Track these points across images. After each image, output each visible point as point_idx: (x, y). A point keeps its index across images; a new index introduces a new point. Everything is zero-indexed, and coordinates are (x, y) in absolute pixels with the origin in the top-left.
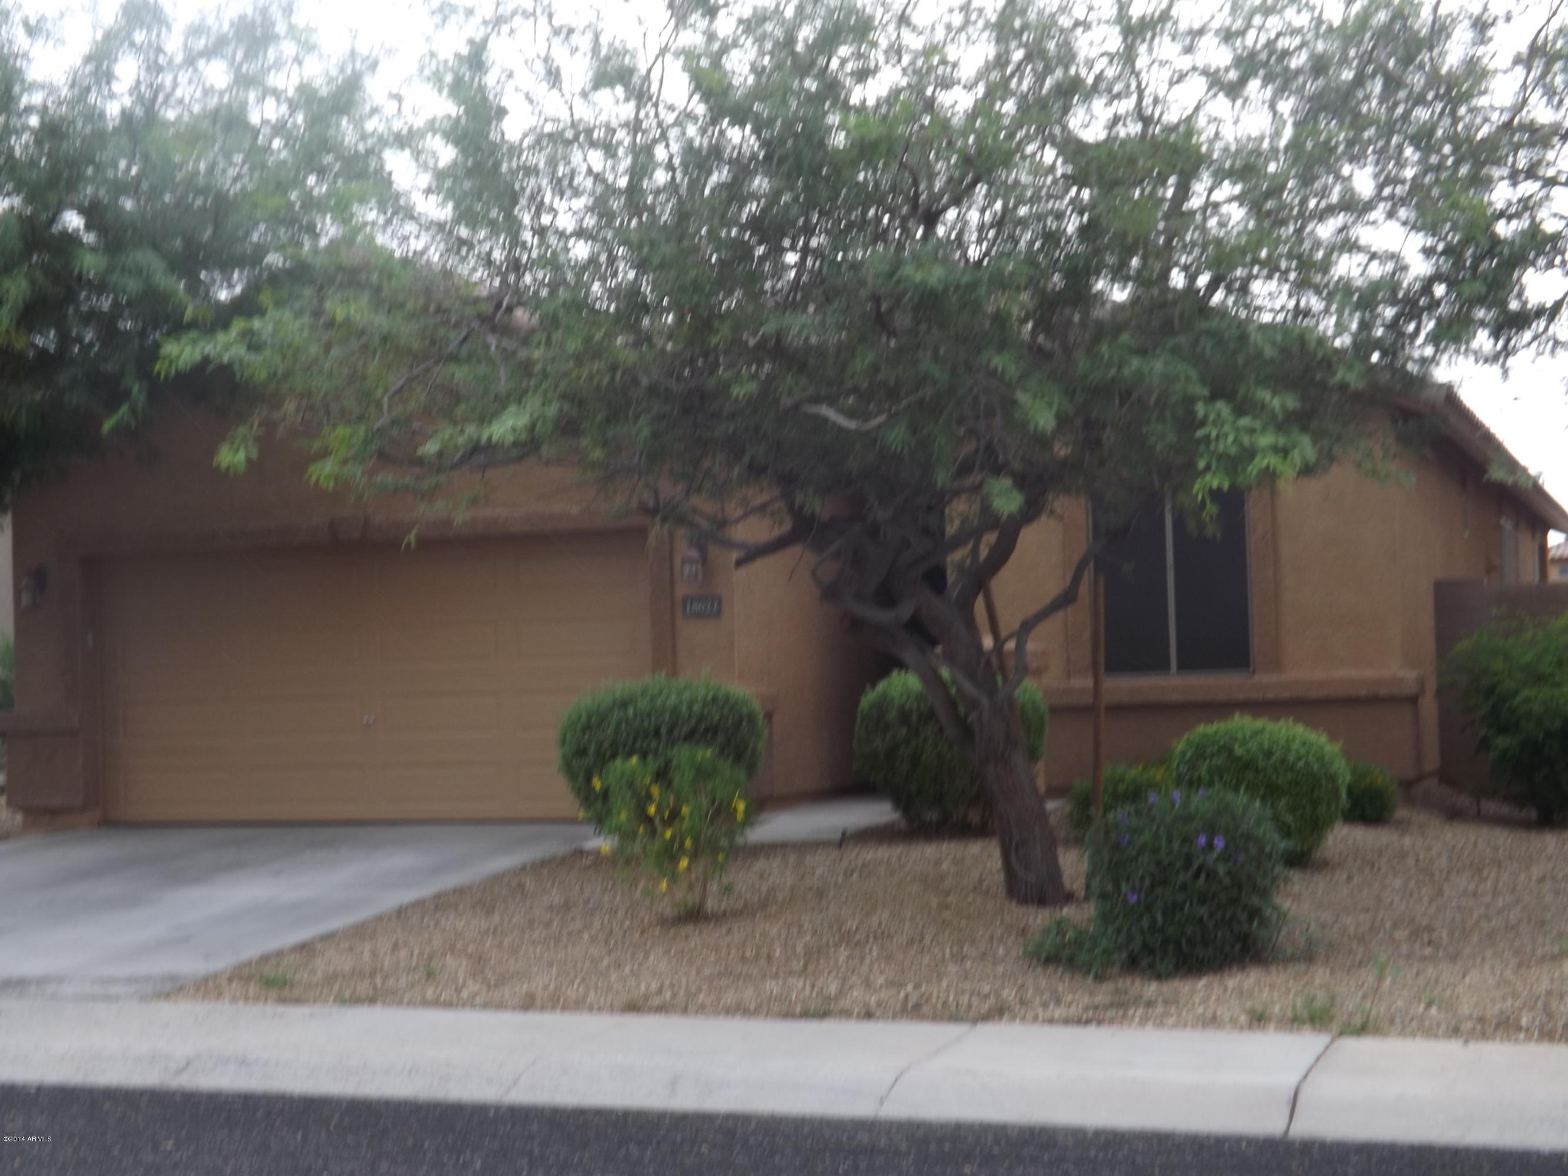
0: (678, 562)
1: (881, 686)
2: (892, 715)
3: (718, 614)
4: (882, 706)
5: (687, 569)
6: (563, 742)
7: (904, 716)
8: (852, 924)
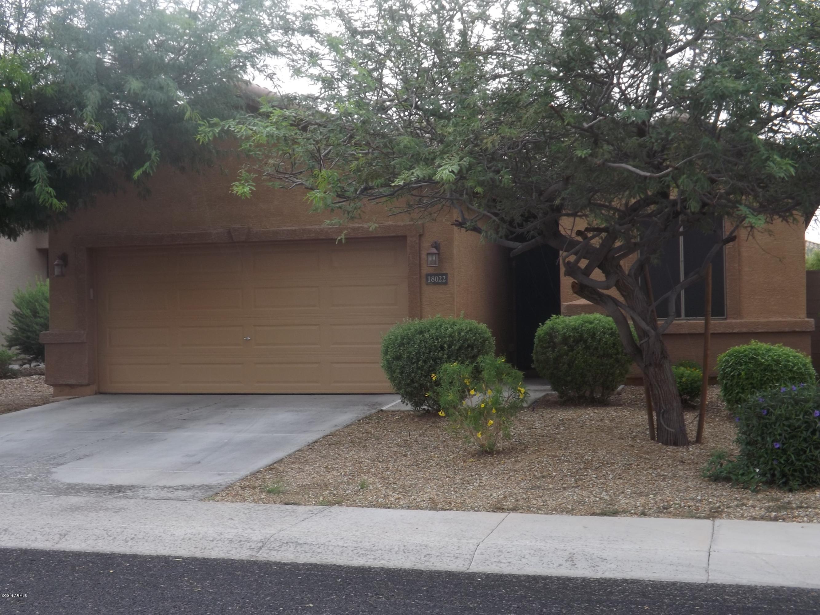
0: (424, 256)
1: (548, 323)
2: (558, 339)
3: (446, 283)
4: (551, 334)
5: (430, 258)
6: (386, 353)
7: (565, 339)
8: (588, 457)
